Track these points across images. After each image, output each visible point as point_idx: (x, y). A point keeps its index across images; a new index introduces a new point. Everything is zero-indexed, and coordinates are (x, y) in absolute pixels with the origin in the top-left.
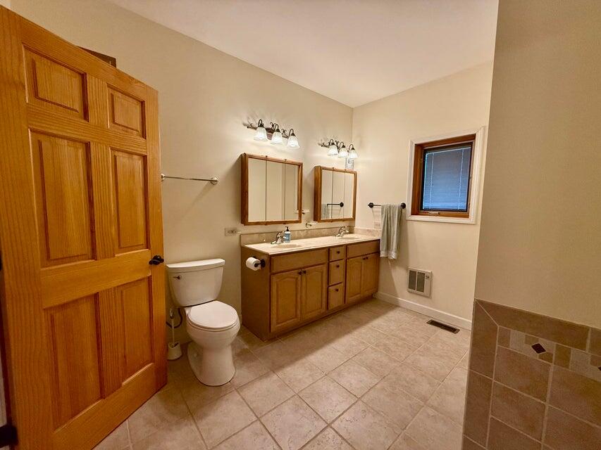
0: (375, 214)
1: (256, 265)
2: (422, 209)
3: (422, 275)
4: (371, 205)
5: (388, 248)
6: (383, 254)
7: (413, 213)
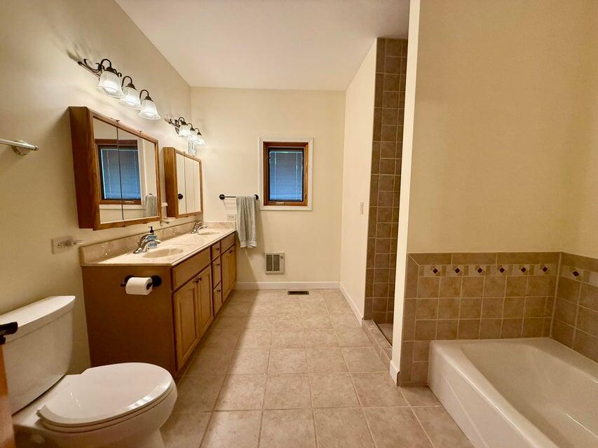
0: (228, 206)
1: (148, 286)
2: (269, 200)
3: (277, 257)
4: (222, 197)
5: (247, 239)
6: (243, 245)
7: (266, 204)
